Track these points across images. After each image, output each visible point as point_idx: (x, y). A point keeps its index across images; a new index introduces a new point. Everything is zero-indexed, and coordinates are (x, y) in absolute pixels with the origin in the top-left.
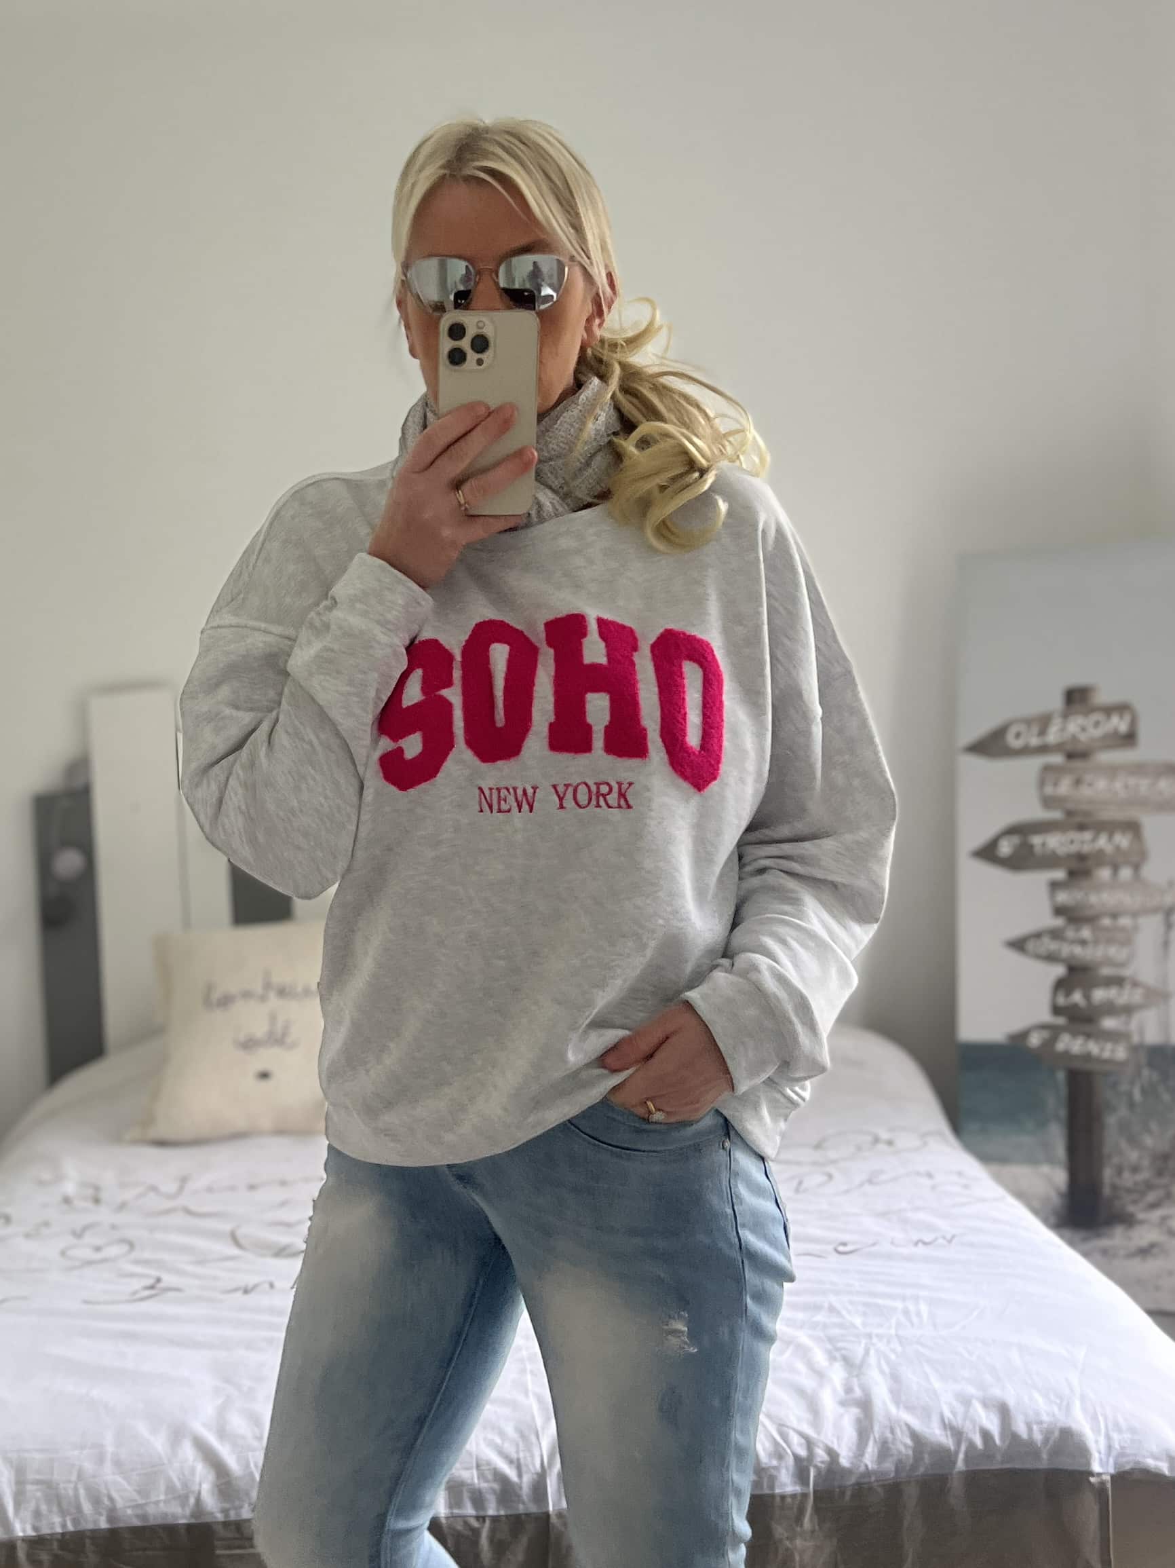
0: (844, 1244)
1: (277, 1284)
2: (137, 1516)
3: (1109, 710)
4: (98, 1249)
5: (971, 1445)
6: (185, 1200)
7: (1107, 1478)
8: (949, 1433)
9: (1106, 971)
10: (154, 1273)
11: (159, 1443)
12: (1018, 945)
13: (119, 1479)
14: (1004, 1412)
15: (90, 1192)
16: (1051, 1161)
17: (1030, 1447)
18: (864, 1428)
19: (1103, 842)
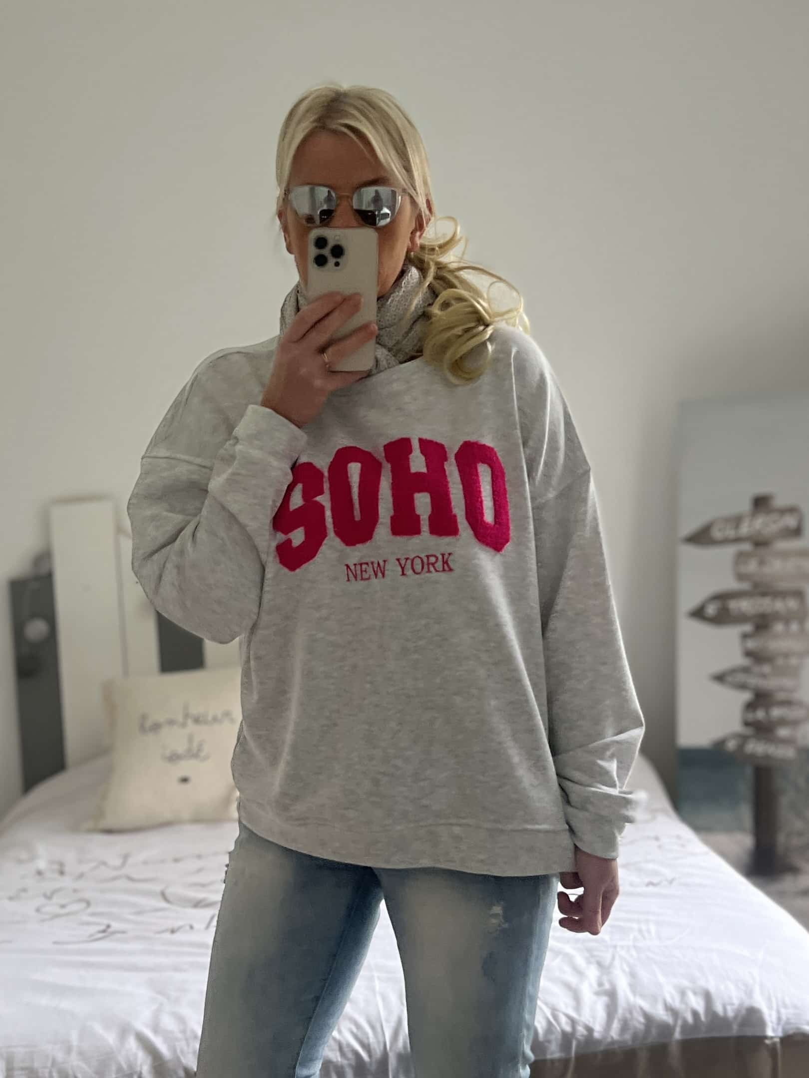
1: (196, 926)
3: (783, 512)
4: (63, 906)
5: (685, 1021)
6: (126, 871)
7: (777, 1040)
8: (669, 1013)
9: (781, 696)
10: (106, 921)
11: (111, 1038)
12: (720, 678)
13: (84, 1066)
14: (708, 997)
15: (56, 867)
16: (741, 829)
17: (724, 1022)
18: (611, 1010)
19: (779, 605)
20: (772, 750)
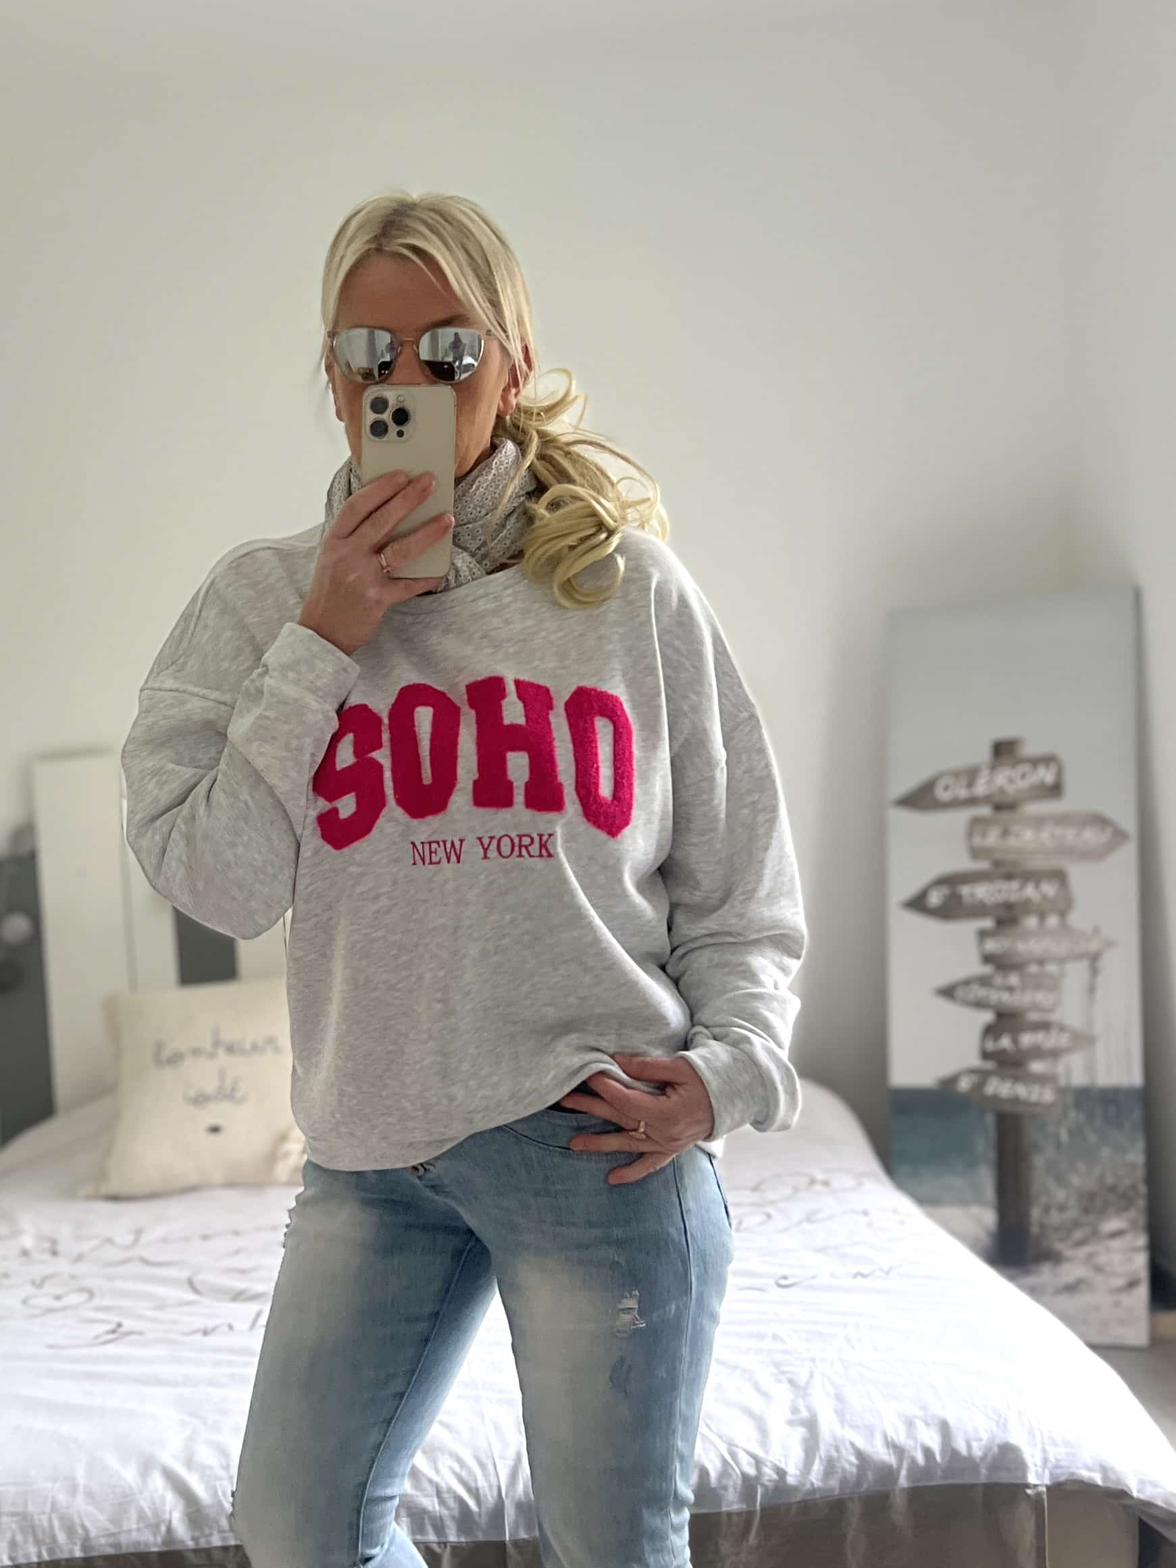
0: (785, 1278)
1: (237, 1326)
2: (111, 1545)
3: (1035, 762)
4: (58, 1298)
5: (913, 1461)
6: (141, 1251)
7: (1043, 1489)
8: (891, 1451)
9: (1034, 1016)
10: (117, 1319)
11: (130, 1475)
12: (948, 992)
13: (91, 1509)
14: (945, 1430)
15: (47, 1245)
17: (969, 1463)
18: (811, 1446)
19: (1030, 891)
20: (1021, 1091)
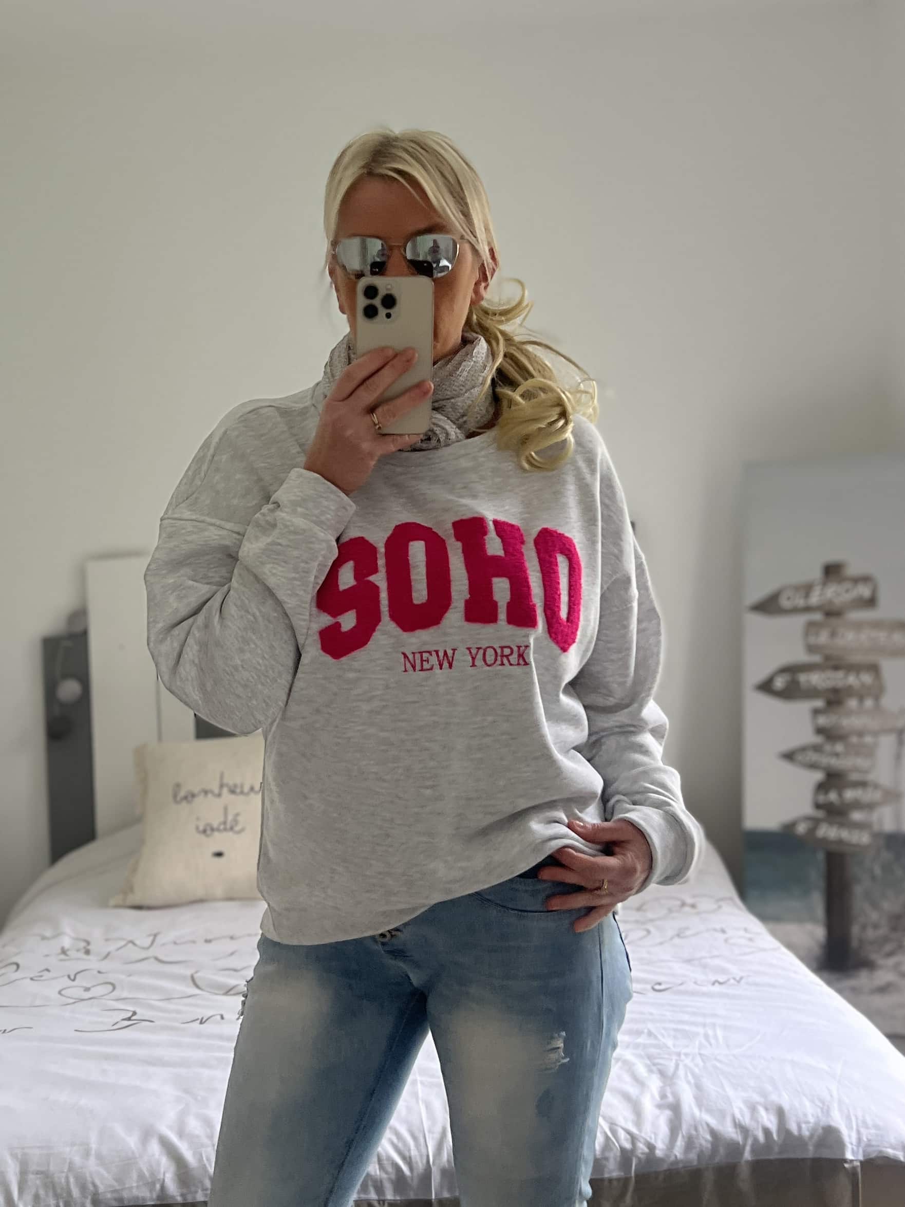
0: (660, 984)
1: (227, 1016)
2: (115, 1199)
3: (856, 580)
4: (87, 989)
5: (756, 1140)
6: (156, 951)
7: (857, 1164)
8: (738, 1130)
9: (854, 777)
10: (132, 1009)
11: (132, 1142)
12: (789, 756)
13: (102, 1171)
14: (781, 1114)
15: (83, 944)
16: (813, 920)
17: (799, 1141)
18: (675, 1128)
19: (852, 679)
20: (845, 834)
